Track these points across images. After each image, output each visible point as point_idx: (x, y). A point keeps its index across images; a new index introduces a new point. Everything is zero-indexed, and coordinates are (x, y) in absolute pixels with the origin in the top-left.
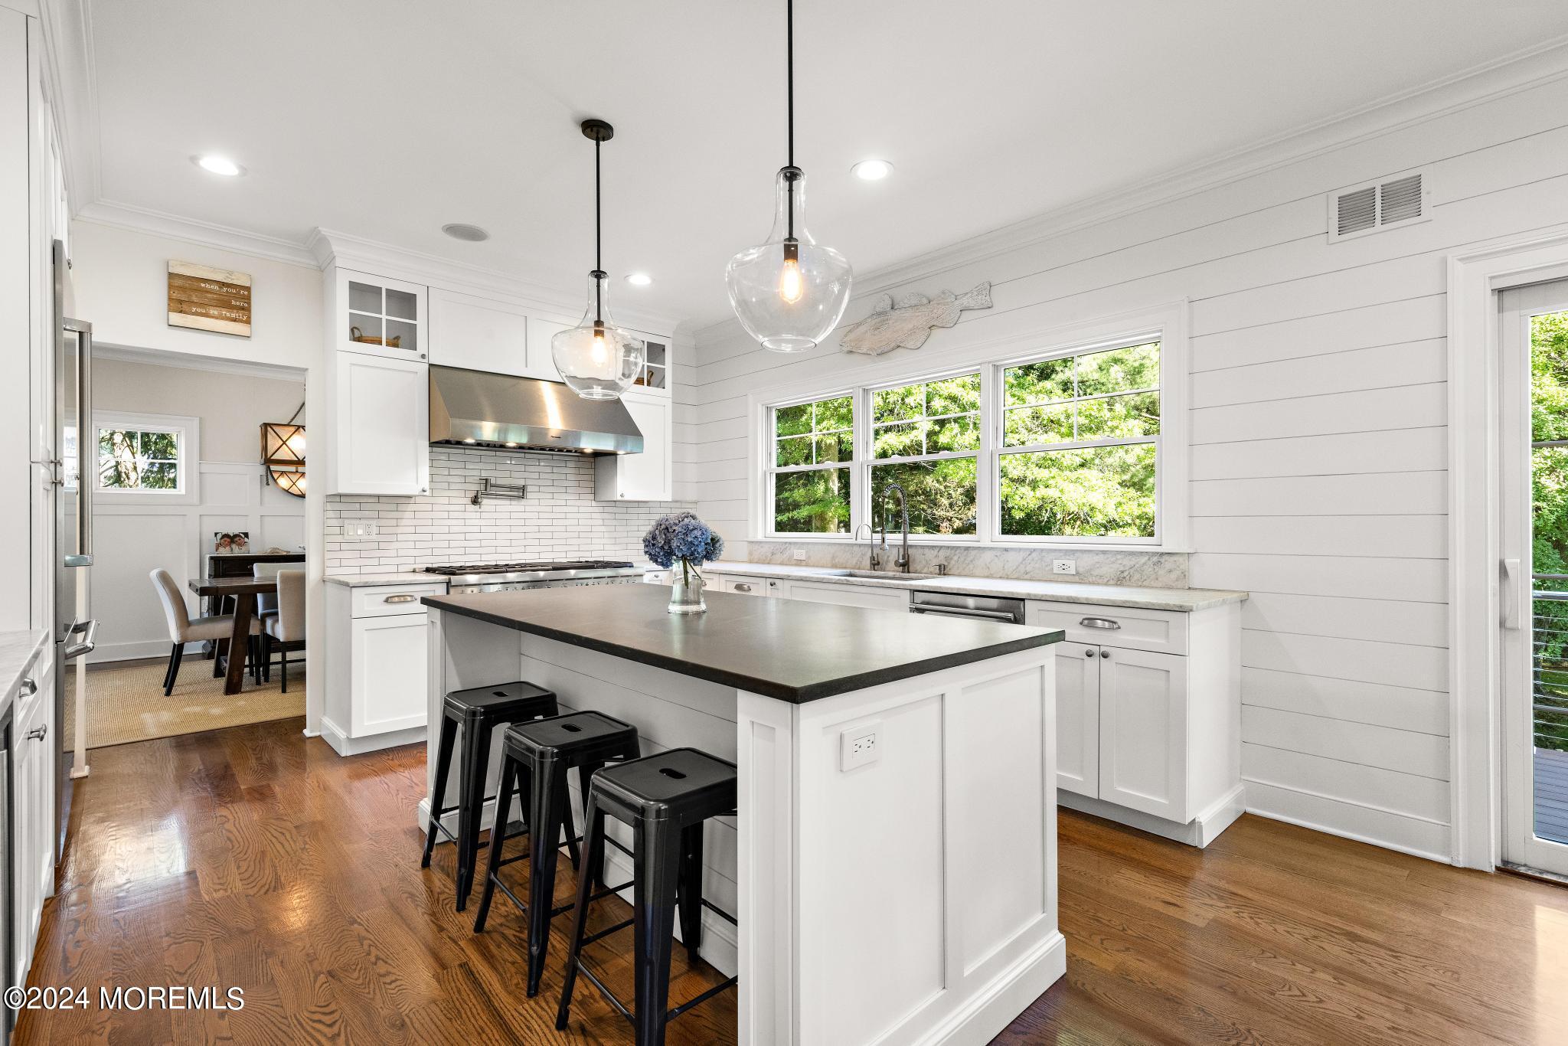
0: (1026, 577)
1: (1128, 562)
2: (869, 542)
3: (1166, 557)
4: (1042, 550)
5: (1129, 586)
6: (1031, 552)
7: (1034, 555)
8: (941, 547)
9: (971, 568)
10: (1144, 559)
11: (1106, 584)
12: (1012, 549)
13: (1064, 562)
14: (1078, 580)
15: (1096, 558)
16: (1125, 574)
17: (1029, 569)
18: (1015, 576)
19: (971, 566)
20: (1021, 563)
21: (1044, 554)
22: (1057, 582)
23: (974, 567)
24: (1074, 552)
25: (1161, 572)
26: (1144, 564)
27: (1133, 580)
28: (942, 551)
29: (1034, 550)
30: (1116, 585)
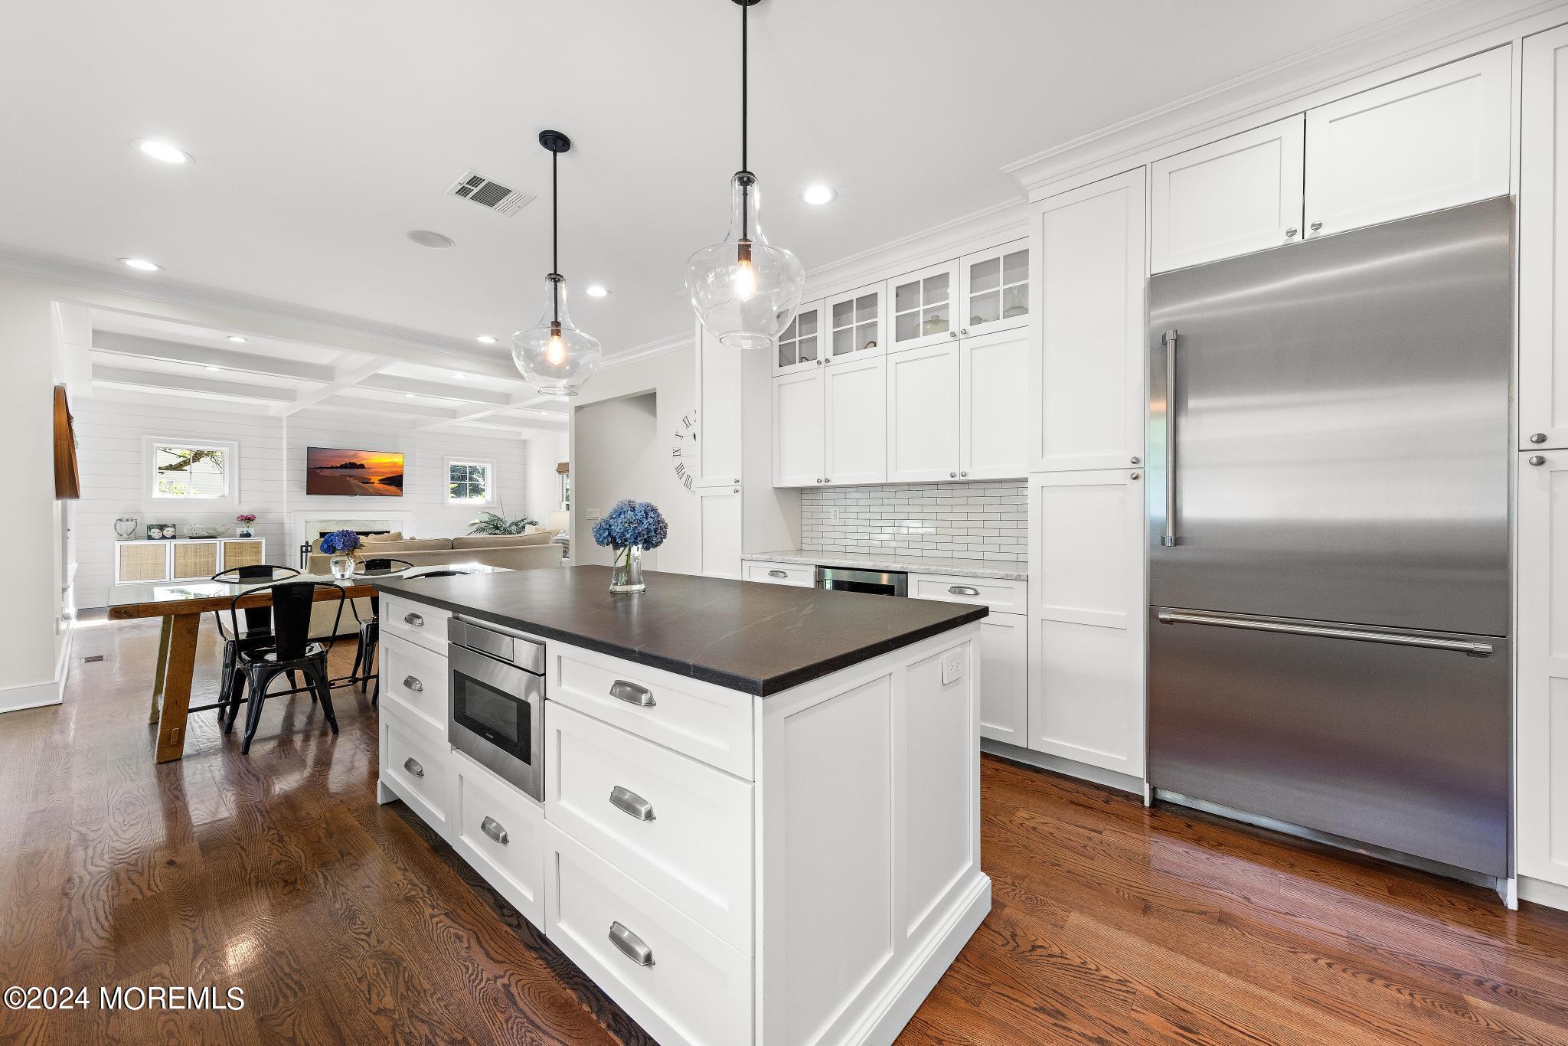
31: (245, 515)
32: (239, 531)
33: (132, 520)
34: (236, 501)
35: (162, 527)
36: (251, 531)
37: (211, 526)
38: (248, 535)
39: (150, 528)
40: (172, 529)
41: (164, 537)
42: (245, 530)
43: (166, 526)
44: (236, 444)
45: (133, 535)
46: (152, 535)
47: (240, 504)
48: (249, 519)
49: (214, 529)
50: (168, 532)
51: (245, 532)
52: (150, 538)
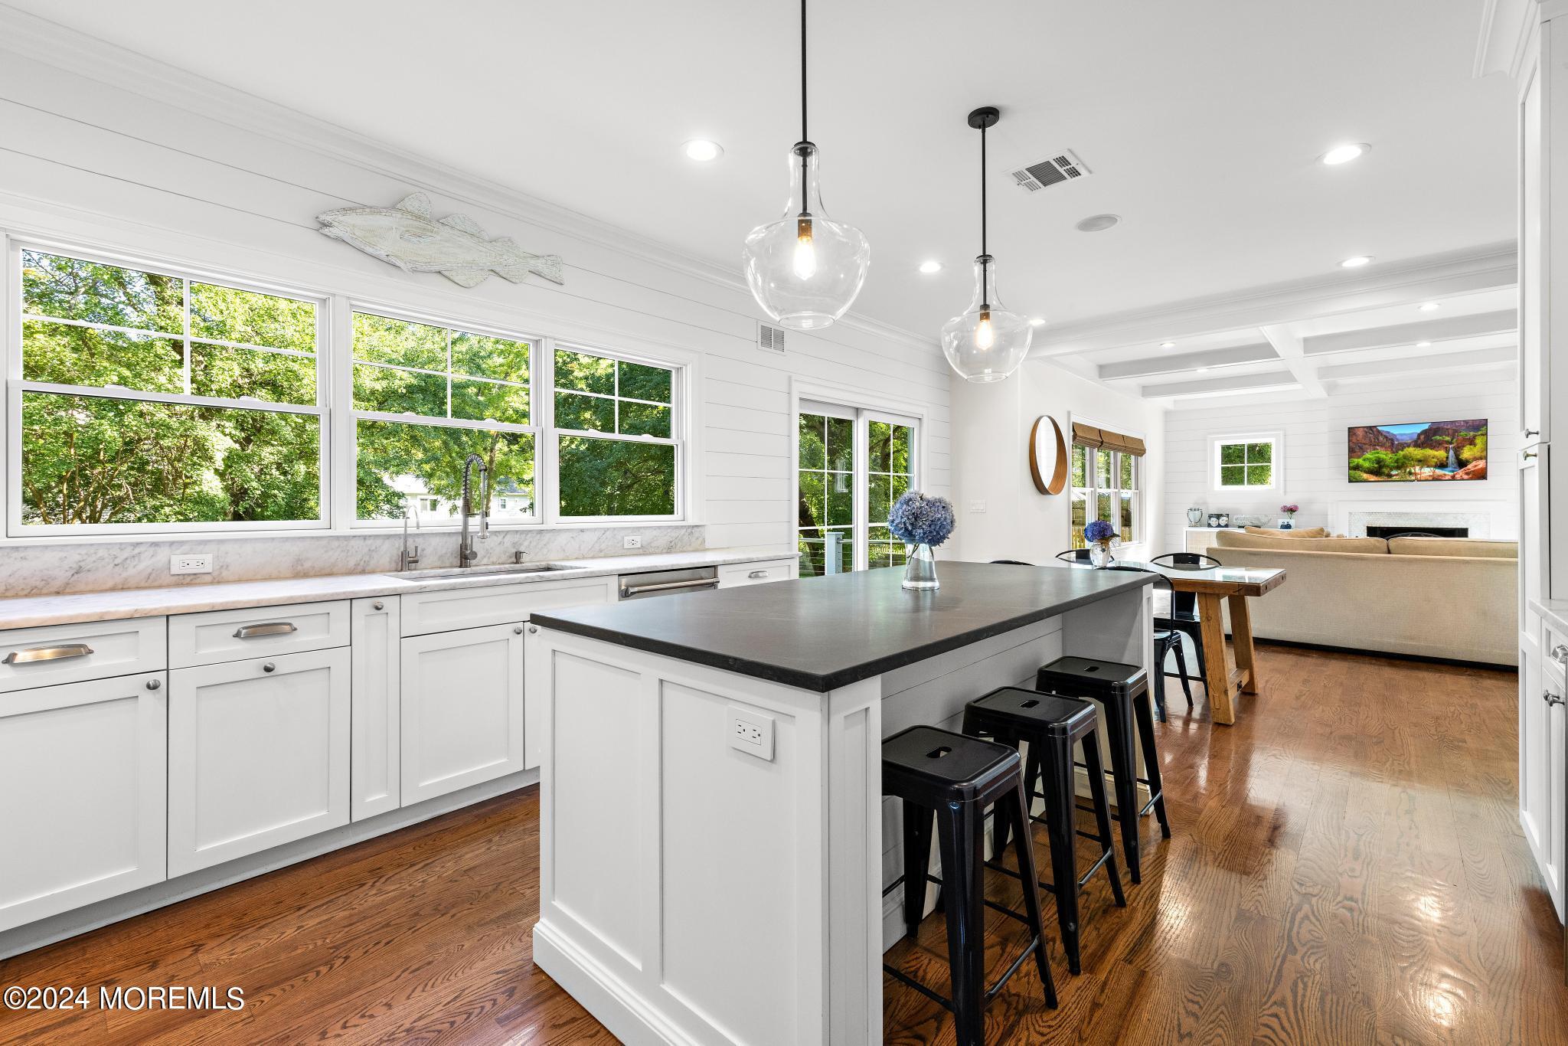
0: (602, 554)
1: (675, 534)
2: (401, 531)
3: (695, 529)
4: (614, 529)
5: (676, 552)
6: (605, 531)
7: (608, 533)
8: (508, 532)
9: (545, 553)
10: (683, 531)
11: (661, 553)
12: (588, 530)
13: (633, 538)
14: (642, 552)
15: (655, 533)
16: (673, 543)
17: (603, 546)
18: (591, 556)
19: (545, 551)
20: (596, 542)
21: (616, 532)
22: (626, 556)
23: (548, 551)
24: (639, 528)
25: (693, 539)
26: (684, 535)
27: (677, 547)
28: (508, 536)
29: (608, 529)
30: (667, 553)
31: (1288, 506)
32: (1280, 522)
33: (1198, 510)
34: (1282, 491)
35: (1218, 516)
36: (1292, 522)
37: (1256, 516)
38: (1288, 526)
39: (1210, 517)
40: (1225, 518)
41: (1219, 526)
42: (1286, 521)
43: (1221, 515)
44: (1281, 432)
45: (1198, 523)
46: (1211, 522)
47: (1285, 494)
48: (1291, 510)
49: (1258, 519)
50: (1223, 521)
51: (1286, 524)
52: (1209, 525)
